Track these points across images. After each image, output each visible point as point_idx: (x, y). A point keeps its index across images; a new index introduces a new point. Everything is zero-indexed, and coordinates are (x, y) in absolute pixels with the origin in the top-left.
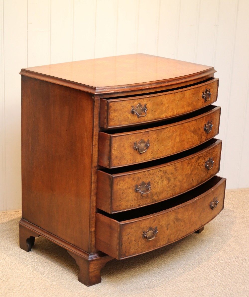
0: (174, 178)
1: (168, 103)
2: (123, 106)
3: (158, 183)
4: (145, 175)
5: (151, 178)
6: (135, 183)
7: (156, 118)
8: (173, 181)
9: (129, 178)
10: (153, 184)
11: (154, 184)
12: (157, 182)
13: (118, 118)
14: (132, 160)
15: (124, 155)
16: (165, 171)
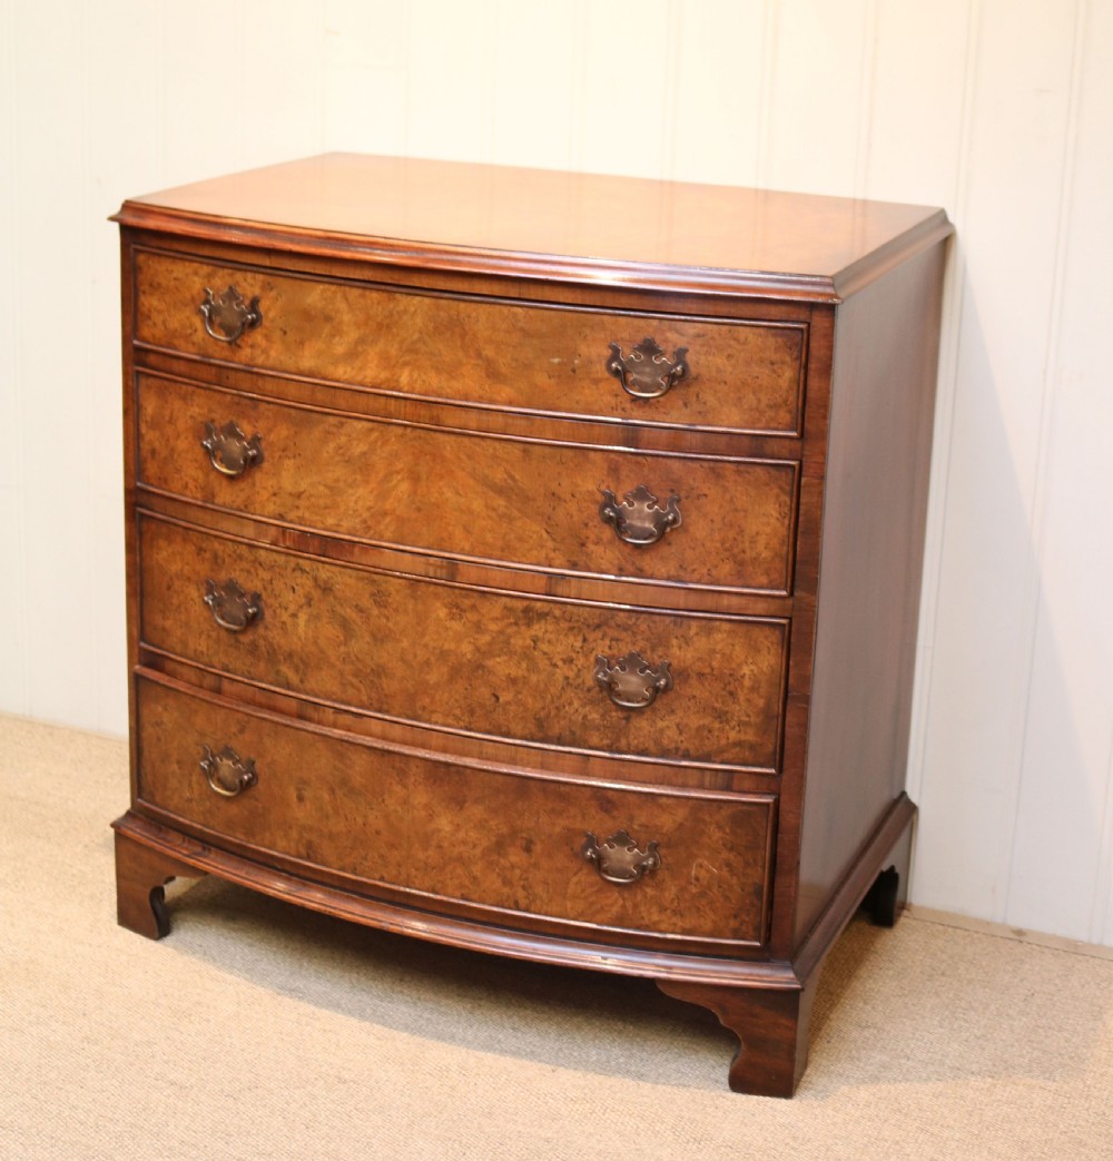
0: (374, 636)
1: (357, 325)
2: (175, 279)
3: (294, 615)
4: (240, 557)
5: (263, 579)
6: (203, 569)
7: (302, 368)
8: (368, 643)
9: (184, 540)
10: (275, 612)
11: (278, 611)
12: (291, 611)
13: (161, 318)
14: (202, 489)
15: (175, 456)
16: (325, 582)
